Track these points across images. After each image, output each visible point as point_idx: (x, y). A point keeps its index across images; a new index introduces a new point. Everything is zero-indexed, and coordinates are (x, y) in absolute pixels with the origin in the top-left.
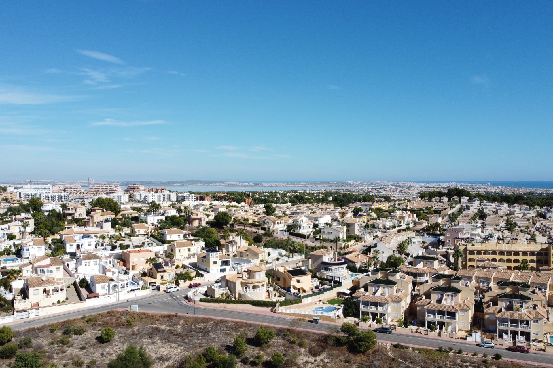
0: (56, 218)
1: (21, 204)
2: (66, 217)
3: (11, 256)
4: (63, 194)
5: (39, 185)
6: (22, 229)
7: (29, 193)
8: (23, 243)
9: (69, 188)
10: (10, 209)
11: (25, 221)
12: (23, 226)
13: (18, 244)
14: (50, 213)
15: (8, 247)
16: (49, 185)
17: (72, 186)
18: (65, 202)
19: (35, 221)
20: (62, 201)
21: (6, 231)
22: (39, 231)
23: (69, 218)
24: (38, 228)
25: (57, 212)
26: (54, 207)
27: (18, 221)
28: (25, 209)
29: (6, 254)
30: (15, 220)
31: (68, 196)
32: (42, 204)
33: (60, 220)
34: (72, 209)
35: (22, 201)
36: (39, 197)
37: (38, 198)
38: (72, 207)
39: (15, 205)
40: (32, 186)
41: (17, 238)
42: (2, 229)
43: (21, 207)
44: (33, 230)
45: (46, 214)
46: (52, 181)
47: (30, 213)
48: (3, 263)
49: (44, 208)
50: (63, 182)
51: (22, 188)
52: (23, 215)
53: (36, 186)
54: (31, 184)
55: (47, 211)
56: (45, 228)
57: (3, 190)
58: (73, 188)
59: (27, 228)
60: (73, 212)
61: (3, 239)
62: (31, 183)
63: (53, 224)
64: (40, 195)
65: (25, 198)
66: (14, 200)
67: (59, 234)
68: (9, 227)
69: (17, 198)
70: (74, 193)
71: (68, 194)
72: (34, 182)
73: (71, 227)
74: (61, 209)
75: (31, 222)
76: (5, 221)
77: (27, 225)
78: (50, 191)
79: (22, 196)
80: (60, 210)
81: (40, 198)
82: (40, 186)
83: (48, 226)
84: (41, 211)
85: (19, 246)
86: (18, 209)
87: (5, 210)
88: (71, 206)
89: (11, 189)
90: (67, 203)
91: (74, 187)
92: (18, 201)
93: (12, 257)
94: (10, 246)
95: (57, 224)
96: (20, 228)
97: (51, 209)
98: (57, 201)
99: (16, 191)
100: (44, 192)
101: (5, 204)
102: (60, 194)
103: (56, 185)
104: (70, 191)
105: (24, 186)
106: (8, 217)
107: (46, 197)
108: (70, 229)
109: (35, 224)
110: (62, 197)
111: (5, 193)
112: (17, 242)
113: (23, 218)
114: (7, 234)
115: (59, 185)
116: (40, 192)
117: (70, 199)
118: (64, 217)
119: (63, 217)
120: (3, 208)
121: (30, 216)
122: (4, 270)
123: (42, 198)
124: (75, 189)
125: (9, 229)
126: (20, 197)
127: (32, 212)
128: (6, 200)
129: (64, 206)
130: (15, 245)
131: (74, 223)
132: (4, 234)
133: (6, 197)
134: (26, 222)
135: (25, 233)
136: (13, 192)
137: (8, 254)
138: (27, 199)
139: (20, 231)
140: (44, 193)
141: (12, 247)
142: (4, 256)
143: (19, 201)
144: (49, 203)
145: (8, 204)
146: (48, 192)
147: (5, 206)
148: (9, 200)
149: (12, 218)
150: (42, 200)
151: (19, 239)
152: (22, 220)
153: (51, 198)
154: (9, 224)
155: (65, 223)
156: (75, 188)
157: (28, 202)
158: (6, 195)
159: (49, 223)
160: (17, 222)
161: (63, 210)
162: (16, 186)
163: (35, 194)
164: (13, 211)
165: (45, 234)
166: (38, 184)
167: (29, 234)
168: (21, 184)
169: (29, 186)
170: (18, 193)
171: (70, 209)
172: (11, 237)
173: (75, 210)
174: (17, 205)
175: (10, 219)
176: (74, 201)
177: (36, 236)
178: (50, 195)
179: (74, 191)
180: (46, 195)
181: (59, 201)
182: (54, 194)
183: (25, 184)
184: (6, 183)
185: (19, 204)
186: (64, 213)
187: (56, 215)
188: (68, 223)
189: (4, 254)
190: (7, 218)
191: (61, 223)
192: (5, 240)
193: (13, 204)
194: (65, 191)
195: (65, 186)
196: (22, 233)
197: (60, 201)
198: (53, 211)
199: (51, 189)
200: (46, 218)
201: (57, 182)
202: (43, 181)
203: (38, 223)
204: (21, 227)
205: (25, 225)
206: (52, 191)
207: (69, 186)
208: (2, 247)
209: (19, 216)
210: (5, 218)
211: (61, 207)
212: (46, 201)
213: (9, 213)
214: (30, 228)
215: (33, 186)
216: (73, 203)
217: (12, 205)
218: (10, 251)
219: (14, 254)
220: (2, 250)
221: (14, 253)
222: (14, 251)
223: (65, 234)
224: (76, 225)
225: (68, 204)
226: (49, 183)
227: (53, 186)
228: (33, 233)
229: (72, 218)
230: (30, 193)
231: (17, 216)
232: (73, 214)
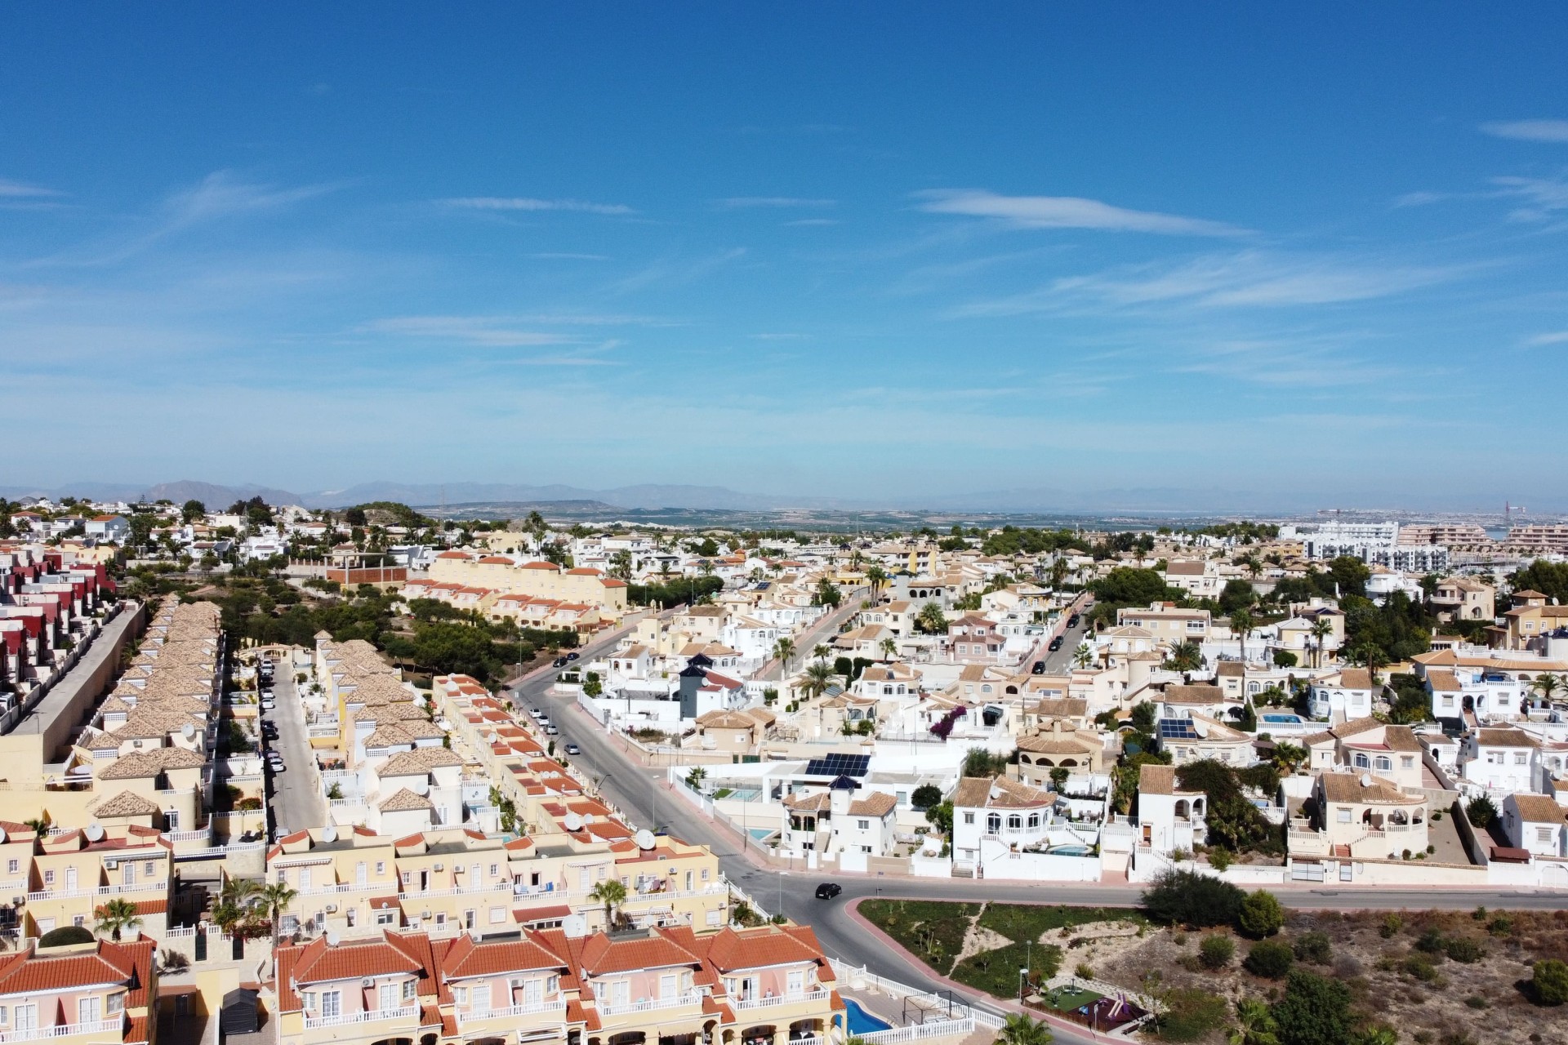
0: (1406, 615)
1: (1311, 572)
2: (1435, 616)
3: (1282, 708)
4: (1429, 549)
5: (1361, 523)
6: (1314, 641)
7: (1333, 544)
8: (1312, 677)
9: (1446, 531)
10: (1283, 585)
11: (1322, 617)
12: (1315, 633)
13: (1302, 681)
14: (1387, 602)
15: (1277, 686)
16: (1388, 524)
17: (1455, 527)
18: (1434, 573)
19: (1346, 620)
20: (1425, 569)
21: (1271, 643)
22: (1358, 650)
23: (1445, 617)
24: (1354, 640)
25: (1408, 599)
26: (1401, 585)
27: (1304, 617)
28: (1320, 587)
29: (1270, 702)
30: (1296, 615)
31: (1442, 554)
32: (1367, 576)
33: (1418, 623)
34: (1452, 592)
35: (1316, 566)
36: (1361, 556)
37: (1357, 558)
38: (1454, 587)
39: (1296, 574)
40: (1342, 525)
41: (1300, 663)
42: (1263, 637)
43: (1310, 581)
44: (1341, 646)
45: (1379, 603)
46: (1398, 512)
47: (1334, 597)
48: (1263, 726)
49: (1373, 587)
50: (1431, 516)
51: (1316, 530)
52: (1316, 603)
53: (1354, 525)
54: (1340, 521)
55: (1380, 595)
56: (1375, 641)
57: (1268, 534)
58: (1458, 531)
59: (1325, 637)
60: (1456, 600)
61: (1263, 664)
62: (1342, 516)
63: (1395, 633)
64: (1365, 552)
65: (1325, 557)
66: (1296, 563)
67: (1413, 661)
68: (1280, 631)
69: (1304, 557)
70: (1461, 546)
71: (1445, 549)
72: (1349, 513)
73: (1449, 646)
74: (1421, 590)
75: (1337, 623)
76: (1269, 616)
77: (1327, 631)
78: (1392, 541)
79: (1315, 552)
80: (1417, 593)
81: (1363, 560)
82: (1365, 527)
83: (1383, 636)
84: (1363, 593)
85: (1305, 686)
86: (1305, 585)
87: (1271, 588)
88: (1451, 582)
89: (1287, 533)
90: (1437, 576)
91: (1460, 529)
92: (1304, 565)
93: (1284, 711)
94: (1282, 684)
95: (1408, 632)
96: (1307, 637)
97: (1391, 590)
98: (1412, 568)
99: (1300, 537)
100: (1374, 541)
101: (1271, 572)
102: (1419, 549)
103: (1410, 522)
104: (1450, 543)
105: (1321, 525)
106: (1278, 605)
107: (1379, 556)
108: (1444, 650)
109: (1347, 630)
110: (1424, 558)
111: (1274, 542)
112: (1299, 673)
113: (1317, 611)
114: (1276, 651)
115: (1417, 523)
116: (1365, 541)
117: (1448, 564)
118: (1428, 614)
119: (1426, 614)
120: (1266, 582)
121: (1335, 607)
122: (1264, 744)
123: (1370, 558)
124: (1463, 535)
125: (1279, 638)
126: (1311, 554)
127: (1339, 596)
128: (1275, 560)
129: (1429, 584)
130: (1293, 681)
131: (1456, 634)
132: (1267, 649)
133: (1275, 553)
134: (1324, 622)
135: (1321, 651)
136: (1293, 541)
137: (1276, 704)
138: (1328, 559)
139: (1307, 645)
140: (1374, 546)
141: (1286, 685)
142: (1265, 707)
143: (1308, 565)
144: (1387, 572)
145: (1279, 572)
146: (1385, 541)
147: (1272, 576)
148: (1281, 562)
149: (1289, 610)
150: (1368, 564)
151: (1305, 667)
152: (1312, 616)
153: (1393, 560)
154: (1280, 624)
155: (1431, 633)
156: (1464, 531)
157: (1330, 569)
158: (1275, 549)
159: (1386, 629)
160: (1300, 619)
161: (1426, 594)
162: (1300, 525)
163: (1351, 548)
164: (1291, 591)
165: (1374, 658)
166: (1359, 521)
167: (1332, 654)
168: (1314, 520)
169: (1334, 524)
170: (1306, 543)
171: (1448, 593)
172: (1284, 659)
173: (1463, 597)
174: (1302, 575)
175: (1282, 611)
176: (1460, 570)
177: (1349, 661)
178: (1390, 551)
179: (1461, 543)
180: (1381, 550)
181: (1416, 569)
182: (1404, 549)
183: (1324, 520)
184: (1275, 518)
185: (1308, 572)
186: (1429, 604)
187: (1405, 606)
188: (1440, 633)
189: (1265, 703)
190: (1276, 608)
191: (1421, 632)
192: (1268, 666)
193: (1293, 571)
194: (1433, 540)
195: (1434, 527)
196: (1312, 650)
197: (1421, 570)
198: (1399, 595)
199: (1394, 535)
200: (1376, 615)
201: (1412, 516)
202: (1374, 511)
203: (1354, 626)
204: (1309, 633)
205: (1321, 631)
206: (1397, 539)
207: (1447, 527)
208: (1262, 683)
209: (1305, 604)
210: (1271, 609)
211: (1420, 584)
212: (1378, 567)
213: (1281, 596)
214: (1334, 640)
215: (1346, 526)
216: (1457, 575)
217: (1289, 574)
218: (1281, 694)
219: (1290, 704)
220: (1262, 692)
221: (1290, 701)
222: (1290, 696)
223: (1431, 662)
224: (1463, 640)
225: (1442, 578)
226: (1391, 518)
227: (1400, 525)
228: (1340, 653)
229: (1452, 618)
230: (1336, 544)
231: (1300, 605)
232: (1457, 606)
